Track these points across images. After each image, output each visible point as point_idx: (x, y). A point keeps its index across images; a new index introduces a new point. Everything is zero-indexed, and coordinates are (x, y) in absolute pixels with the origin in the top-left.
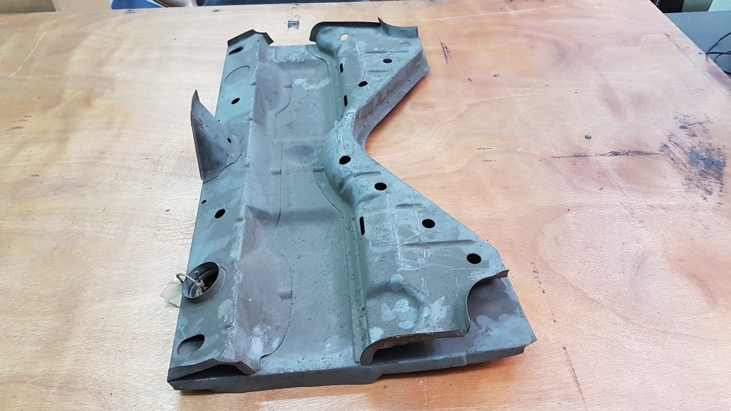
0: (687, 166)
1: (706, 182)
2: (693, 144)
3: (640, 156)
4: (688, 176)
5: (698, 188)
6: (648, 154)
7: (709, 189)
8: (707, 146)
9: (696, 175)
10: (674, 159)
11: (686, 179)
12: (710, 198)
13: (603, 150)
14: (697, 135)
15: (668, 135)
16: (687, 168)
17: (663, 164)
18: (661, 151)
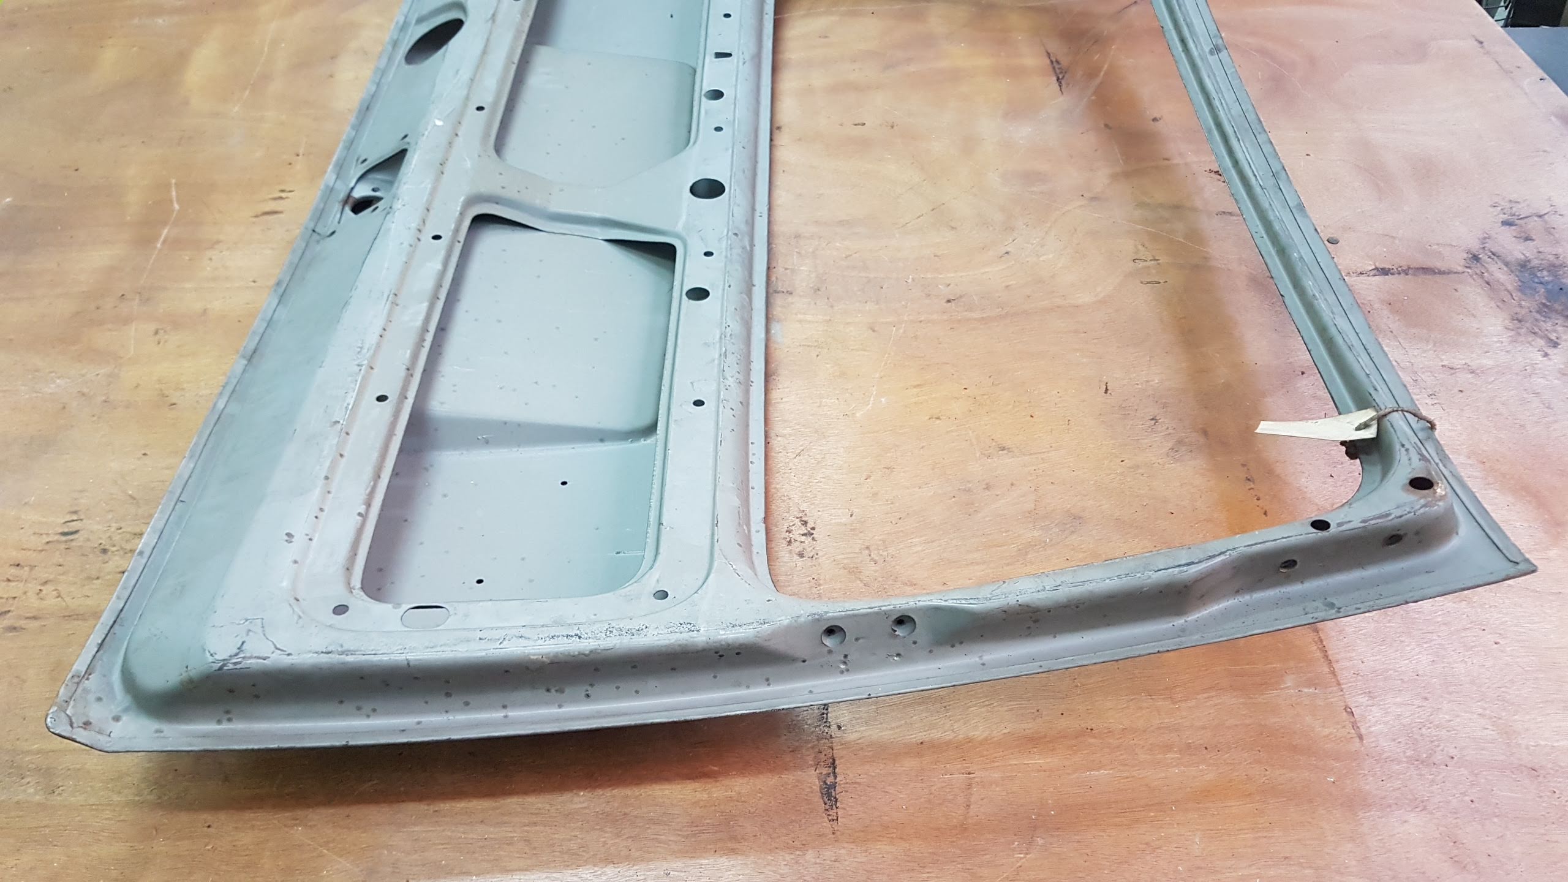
0: (1514, 295)
1: (1549, 324)
2: (1527, 255)
3: (1430, 277)
4: (1516, 313)
5: (1533, 335)
7: (1554, 338)
8: (1552, 258)
9: (1531, 311)
10: (1491, 282)
11: (1514, 320)
12: (1555, 354)
13: (1361, 265)
14: (1534, 237)
15: (1482, 236)
16: (1514, 299)
17: (1473, 293)
18: (1466, 267)
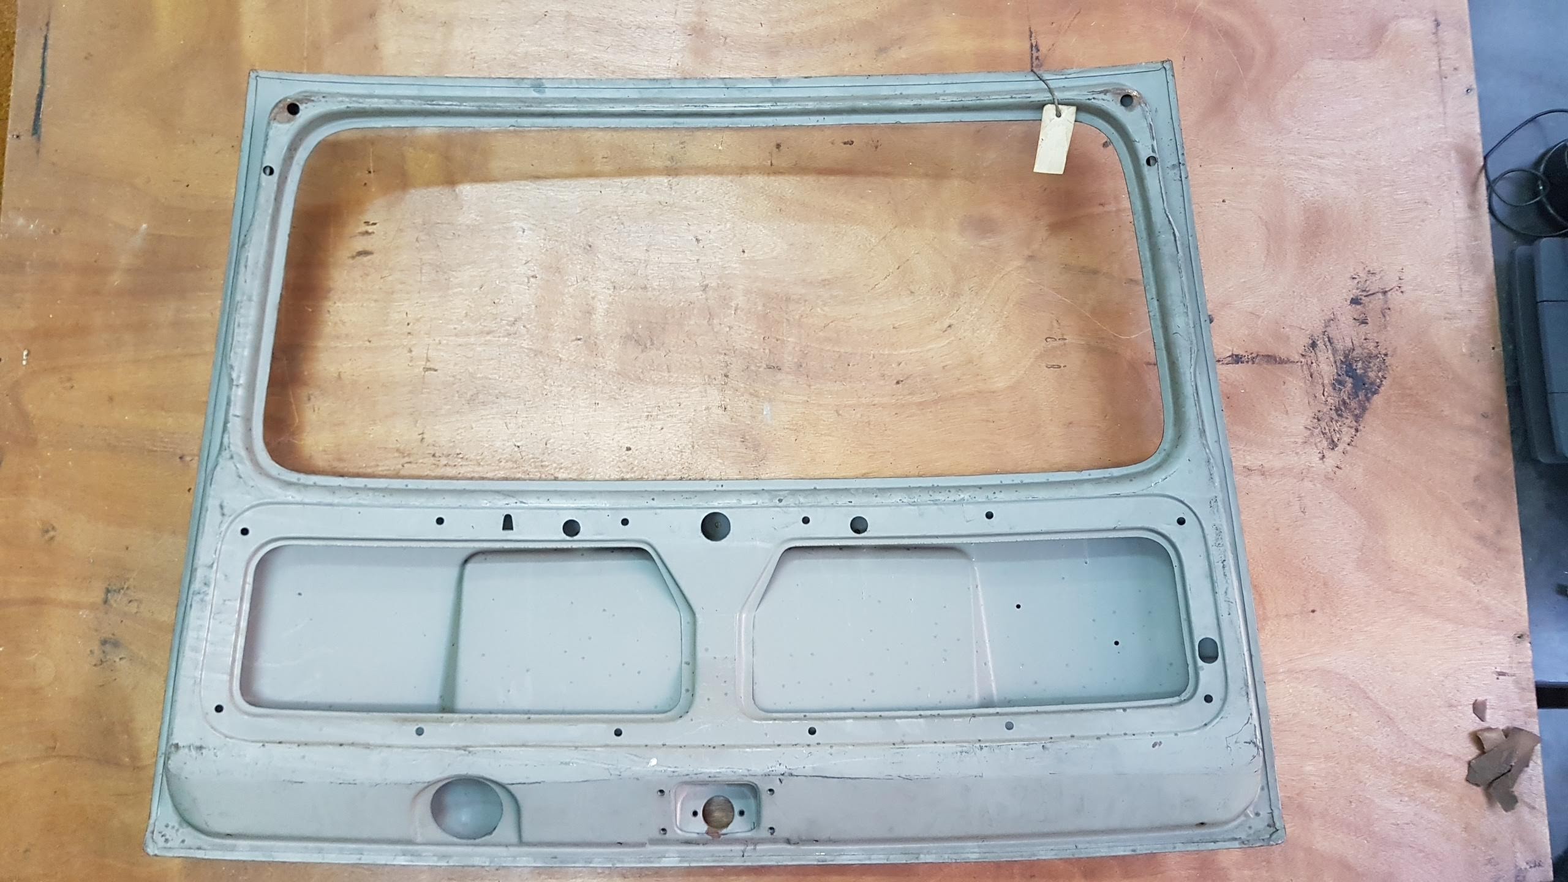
0: (1326, 389)
1: (1340, 423)
2: (1354, 342)
3: (1269, 367)
4: (1319, 411)
5: (1322, 436)
6: (1282, 362)
7: (1336, 440)
8: (1371, 346)
9: (1331, 409)
10: (1315, 374)
11: (1314, 418)
12: (1330, 457)
13: (1221, 350)
14: (1369, 320)
15: (1327, 318)
16: (1324, 395)
17: (1295, 386)
18: (1303, 355)
